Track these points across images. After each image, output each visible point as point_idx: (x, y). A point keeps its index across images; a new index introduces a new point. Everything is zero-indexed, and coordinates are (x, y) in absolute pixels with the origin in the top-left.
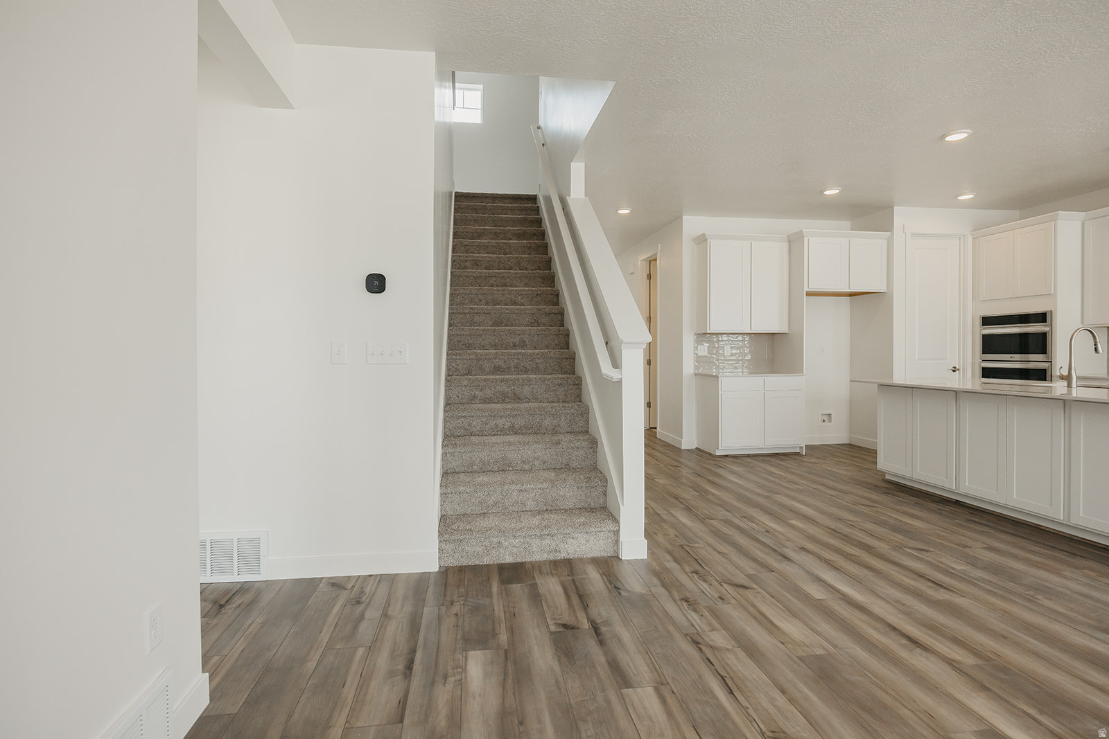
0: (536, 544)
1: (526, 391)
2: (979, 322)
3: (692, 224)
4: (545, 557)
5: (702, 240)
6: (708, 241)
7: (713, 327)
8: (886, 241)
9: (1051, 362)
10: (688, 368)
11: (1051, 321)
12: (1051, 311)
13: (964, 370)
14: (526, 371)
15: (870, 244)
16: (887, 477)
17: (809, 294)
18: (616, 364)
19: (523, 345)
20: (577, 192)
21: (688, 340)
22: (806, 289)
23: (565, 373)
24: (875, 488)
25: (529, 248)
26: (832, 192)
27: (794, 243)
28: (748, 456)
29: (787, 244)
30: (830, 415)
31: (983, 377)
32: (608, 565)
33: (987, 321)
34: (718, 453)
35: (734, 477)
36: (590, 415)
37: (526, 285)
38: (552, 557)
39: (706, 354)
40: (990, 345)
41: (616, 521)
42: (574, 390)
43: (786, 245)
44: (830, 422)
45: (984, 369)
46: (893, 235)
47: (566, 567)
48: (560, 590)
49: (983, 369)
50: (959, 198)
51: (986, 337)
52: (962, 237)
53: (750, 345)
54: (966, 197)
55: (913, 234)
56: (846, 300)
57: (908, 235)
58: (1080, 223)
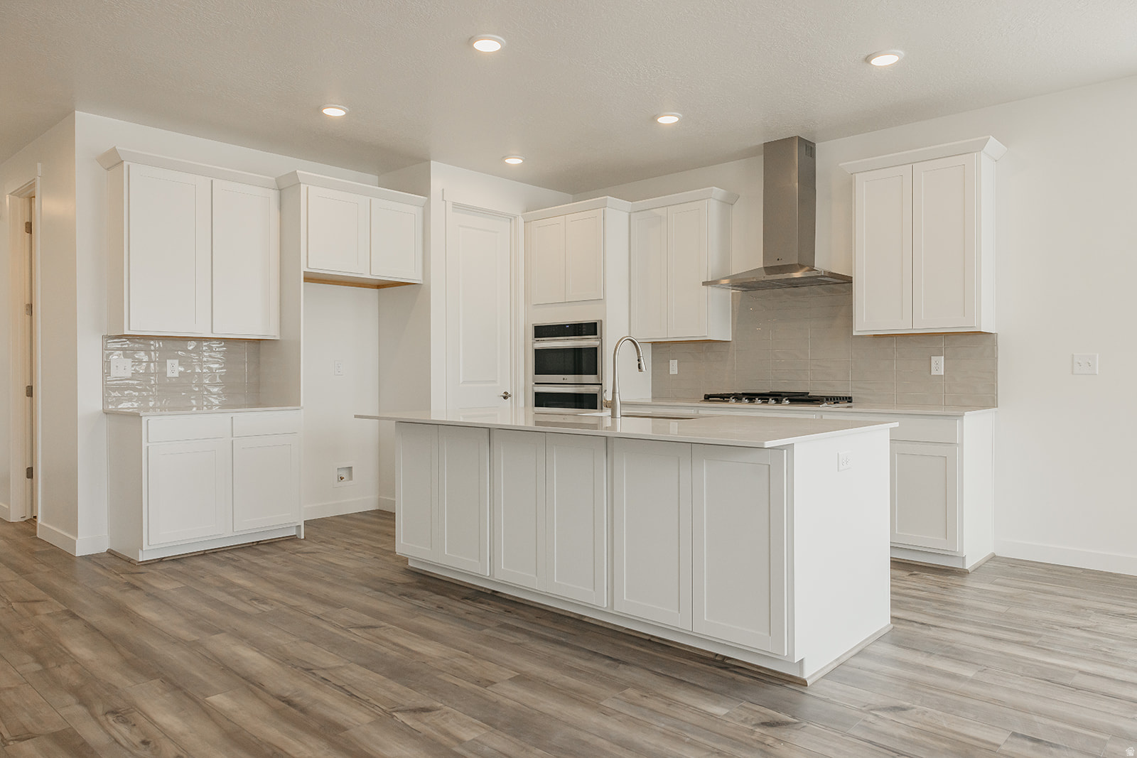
2: (531, 332)
3: (94, 128)
5: (112, 162)
6: (125, 164)
7: (136, 326)
8: (421, 209)
9: (601, 384)
10: (90, 400)
11: (601, 334)
12: (601, 321)
13: (516, 396)
16: (411, 564)
17: (310, 278)
21: (89, 349)
22: (304, 269)
24: (385, 587)
26: (334, 112)
27: (286, 191)
28: (204, 554)
29: (277, 192)
30: (350, 469)
31: (536, 406)
33: (541, 332)
34: (143, 557)
35: (148, 607)
39: (128, 374)
40: (544, 363)
43: (273, 195)
44: (351, 478)
45: (537, 395)
46: (429, 201)
50: (506, 161)
51: (538, 353)
52: (511, 218)
53: (213, 363)
54: (514, 161)
55: (454, 204)
56: (373, 293)
57: (450, 205)
58: (627, 214)
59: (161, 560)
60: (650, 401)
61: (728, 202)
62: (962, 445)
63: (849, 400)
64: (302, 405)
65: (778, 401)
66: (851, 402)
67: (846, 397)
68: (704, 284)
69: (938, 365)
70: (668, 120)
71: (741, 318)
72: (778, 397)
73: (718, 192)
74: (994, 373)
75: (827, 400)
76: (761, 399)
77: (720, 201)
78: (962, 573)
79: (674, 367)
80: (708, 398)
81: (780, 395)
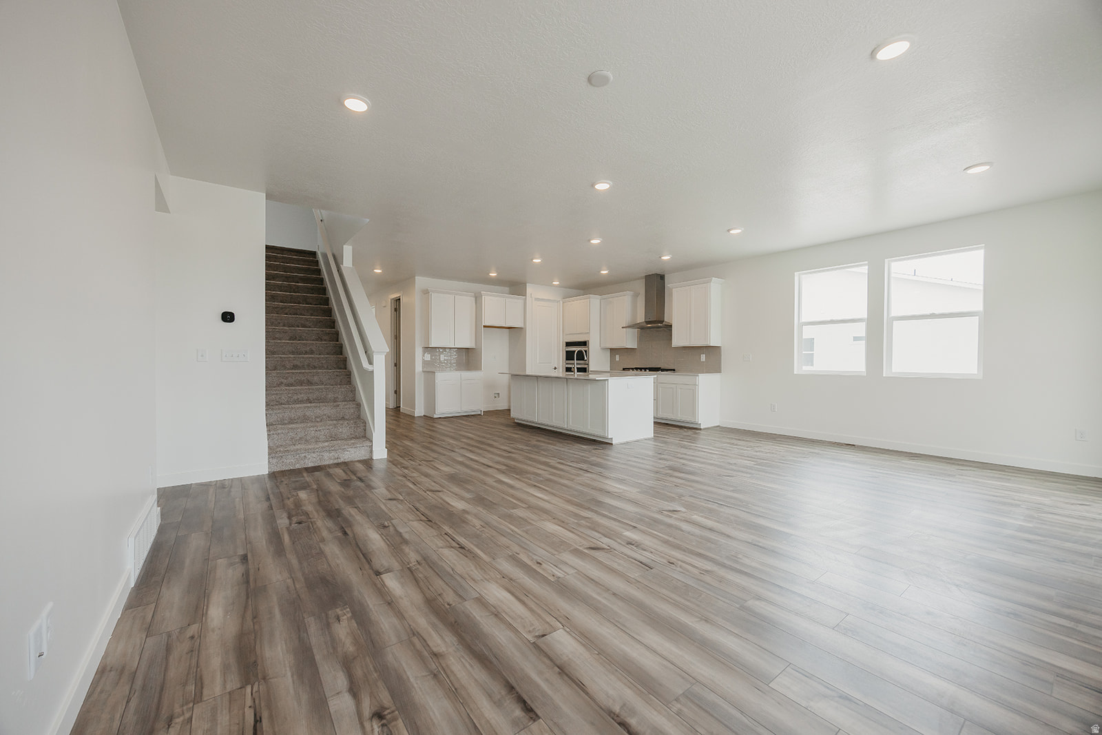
0: (326, 455)
1: (316, 378)
2: (565, 345)
3: (421, 282)
4: (331, 462)
5: (426, 292)
6: (430, 292)
7: (433, 344)
8: (523, 302)
9: (589, 364)
10: (419, 368)
11: (589, 345)
12: (589, 341)
13: (558, 368)
14: (315, 368)
15: (516, 301)
16: (516, 421)
17: (484, 326)
18: (371, 363)
19: (312, 352)
20: (347, 262)
21: (419, 352)
22: (483, 324)
23: (341, 369)
24: (507, 426)
25: (312, 289)
26: (493, 275)
27: (478, 298)
28: (452, 417)
29: (475, 298)
30: (498, 394)
31: (565, 371)
32: (368, 463)
33: (568, 344)
34: (435, 417)
35: (440, 427)
36: (357, 391)
37: (312, 315)
38: (336, 461)
39: (429, 359)
40: (569, 356)
41: (372, 441)
42: (348, 378)
43: (473, 299)
44: (498, 397)
45: (567, 368)
46: (526, 298)
47: (345, 465)
48: (341, 471)
50: (553, 283)
51: (567, 352)
52: (557, 302)
53: (454, 355)
54: (556, 283)
55: (536, 298)
56: (506, 330)
57: (534, 299)
58: (599, 301)
60: (609, 370)
61: (636, 295)
62: (698, 386)
63: (674, 370)
64: (482, 369)
65: (645, 371)
68: (623, 328)
69: (703, 358)
70: (604, 272)
71: (640, 340)
73: (631, 293)
74: (720, 360)
75: (666, 370)
77: (631, 297)
78: (700, 429)
79: (617, 357)
80: (624, 369)
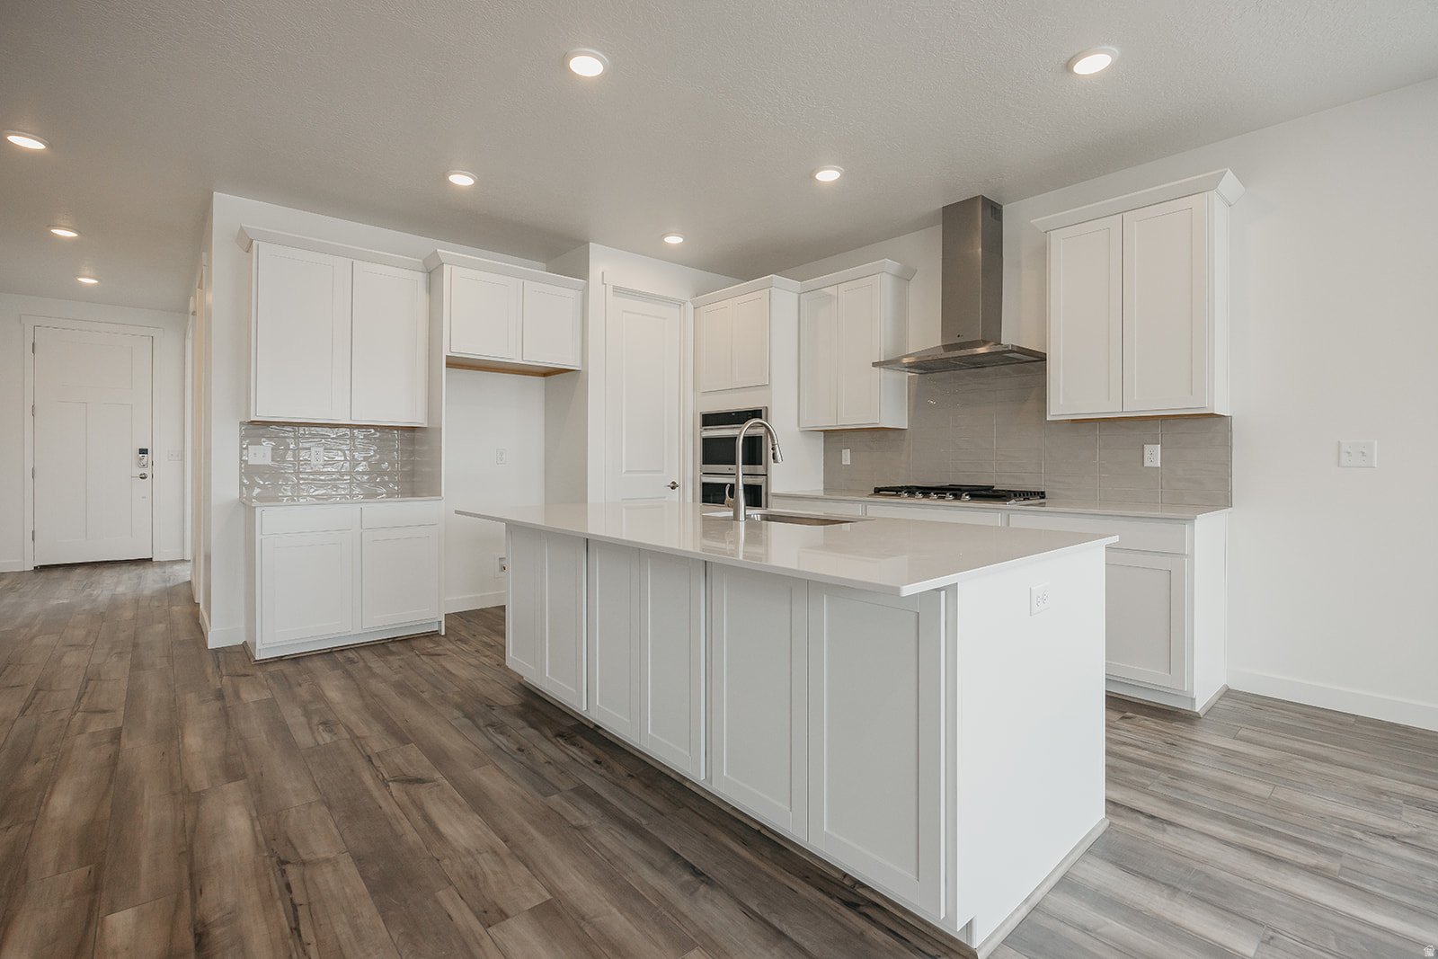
2: (699, 420)
3: (233, 210)
5: (246, 243)
6: (255, 243)
7: (264, 412)
8: (580, 293)
9: (766, 475)
10: (225, 490)
11: (767, 419)
12: (767, 405)
13: (684, 486)
17: (454, 363)
21: (224, 437)
22: (446, 352)
24: (478, 711)
26: (462, 180)
27: (432, 273)
29: (426, 274)
33: (709, 420)
39: (268, 461)
40: (715, 452)
43: (420, 278)
45: (707, 485)
46: (587, 285)
49: (705, 485)
50: (666, 240)
51: (706, 441)
52: (681, 304)
54: (674, 240)
55: (614, 287)
56: (538, 382)
57: (610, 289)
58: (796, 295)
59: (281, 659)
60: (821, 494)
61: (904, 277)
62: (1192, 557)
63: (1042, 495)
64: (443, 495)
65: (957, 497)
66: (1043, 498)
67: (1038, 493)
68: (874, 365)
69: (1153, 455)
70: (828, 176)
71: (917, 404)
72: (956, 492)
73: (891, 265)
74: (1227, 464)
75: (1015, 495)
76: (937, 494)
77: (895, 276)
79: (846, 457)
80: (878, 491)
81: (959, 490)
